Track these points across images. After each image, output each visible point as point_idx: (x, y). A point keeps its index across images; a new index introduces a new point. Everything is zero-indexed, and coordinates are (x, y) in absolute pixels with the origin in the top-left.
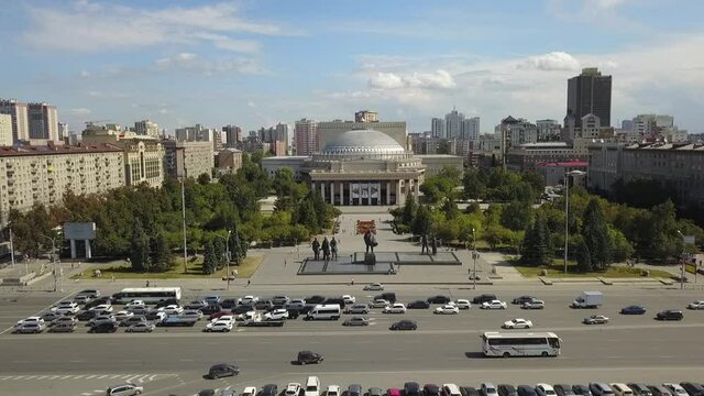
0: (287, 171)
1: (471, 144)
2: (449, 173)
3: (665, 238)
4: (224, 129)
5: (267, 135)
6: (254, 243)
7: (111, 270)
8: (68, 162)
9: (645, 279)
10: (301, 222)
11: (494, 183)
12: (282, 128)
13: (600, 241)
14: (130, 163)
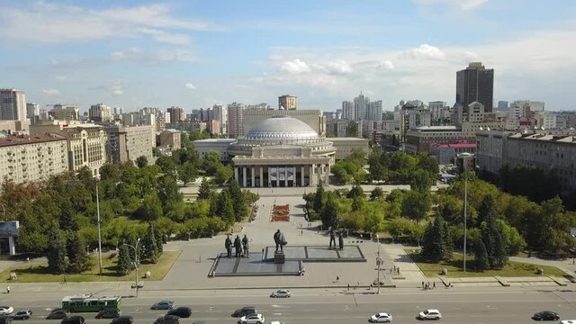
0: (215, 154)
1: (375, 123)
2: (356, 155)
3: (554, 232)
4: (169, 110)
5: (205, 115)
6: (173, 236)
7: (30, 271)
8: (9, 154)
9: (540, 278)
10: (218, 214)
11: (395, 165)
12: (217, 109)
13: (497, 240)
14: (72, 150)
